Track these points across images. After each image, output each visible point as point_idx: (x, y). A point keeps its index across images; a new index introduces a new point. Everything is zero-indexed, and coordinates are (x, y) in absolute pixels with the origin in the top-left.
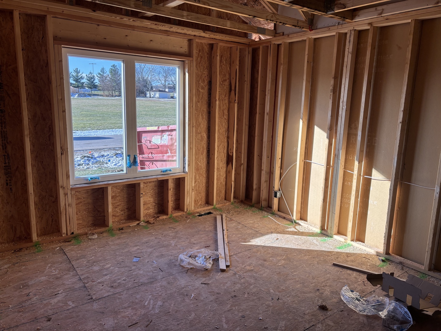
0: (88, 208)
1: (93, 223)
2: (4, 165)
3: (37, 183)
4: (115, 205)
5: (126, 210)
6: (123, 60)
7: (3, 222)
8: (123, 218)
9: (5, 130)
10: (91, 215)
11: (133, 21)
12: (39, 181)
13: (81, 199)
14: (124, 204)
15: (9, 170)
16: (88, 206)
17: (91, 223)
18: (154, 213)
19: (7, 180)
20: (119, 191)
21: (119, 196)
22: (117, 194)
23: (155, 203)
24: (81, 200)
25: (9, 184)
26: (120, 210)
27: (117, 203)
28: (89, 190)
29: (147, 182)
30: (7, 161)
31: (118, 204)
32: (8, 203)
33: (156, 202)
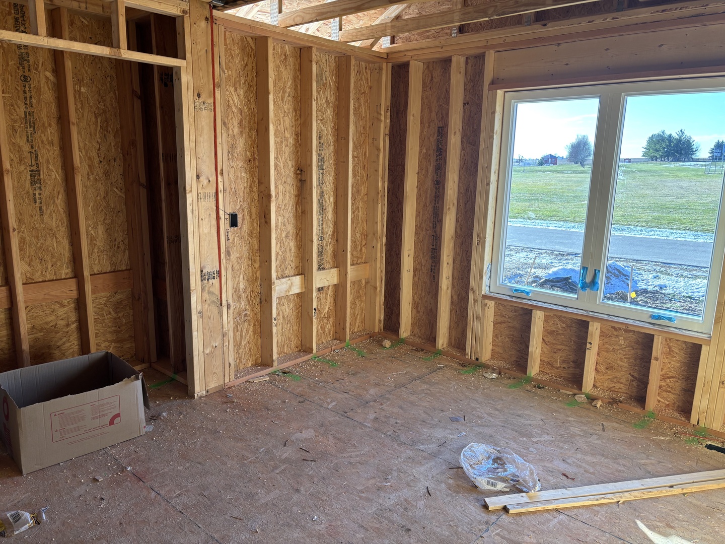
0: (513, 335)
1: (517, 361)
2: (431, 247)
3: (459, 277)
4: (554, 347)
5: (571, 363)
6: (599, 95)
7: (423, 313)
8: (565, 376)
9: (437, 205)
10: (516, 348)
11: (613, 18)
12: (461, 275)
13: (506, 317)
14: (569, 351)
15: (435, 254)
16: (514, 332)
17: (514, 359)
18: (626, 393)
19: (432, 266)
20: (564, 325)
21: (563, 334)
22: (559, 329)
23: (632, 376)
24: (505, 319)
25: (433, 271)
26: (562, 359)
27: (556, 344)
28: (518, 309)
29: (620, 329)
30: (434, 243)
31: (559, 347)
32: (429, 292)
33: (636, 375)
